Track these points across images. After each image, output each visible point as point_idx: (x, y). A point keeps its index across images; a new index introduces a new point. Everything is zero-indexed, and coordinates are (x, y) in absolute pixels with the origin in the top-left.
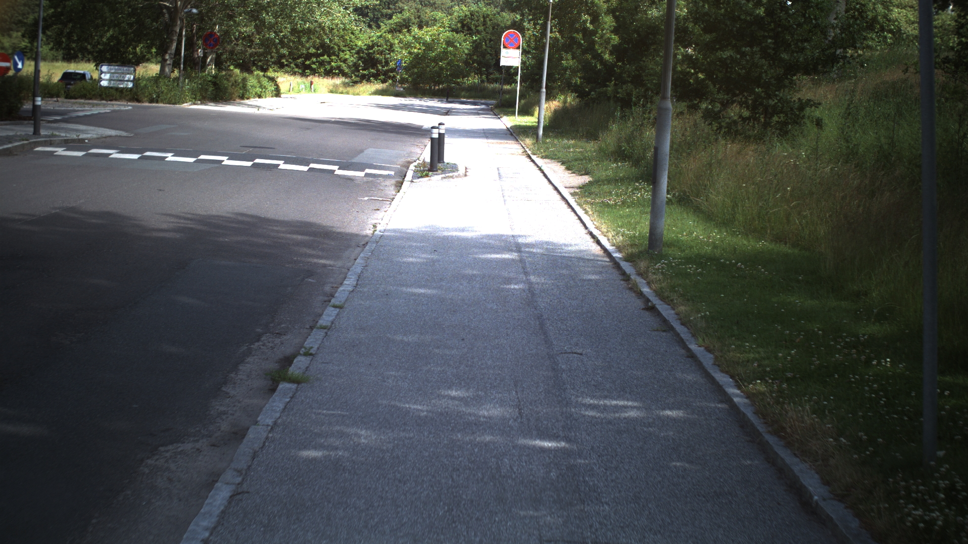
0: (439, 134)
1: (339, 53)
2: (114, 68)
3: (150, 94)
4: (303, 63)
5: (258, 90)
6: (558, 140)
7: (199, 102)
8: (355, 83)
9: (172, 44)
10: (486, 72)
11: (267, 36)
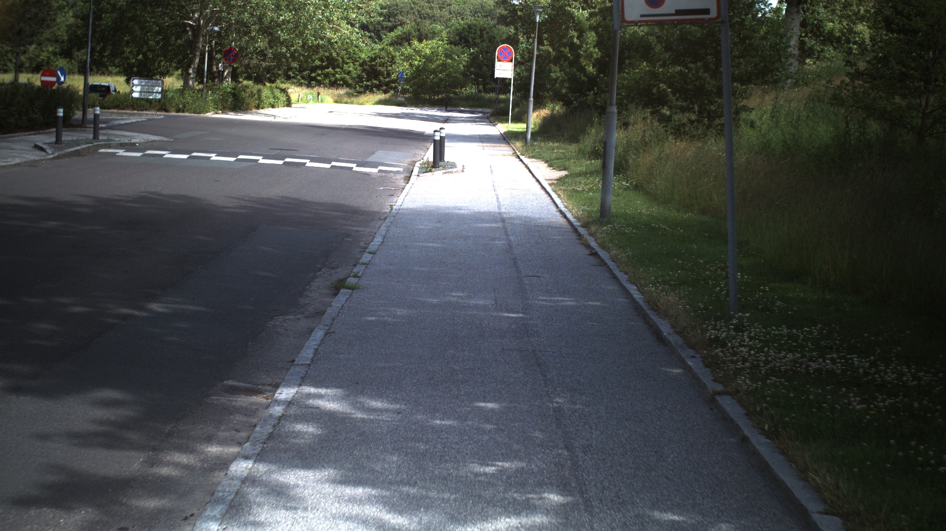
0: (441, 137)
1: (343, 66)
2: (144, 82)
3: (177, 105)
4: (309, 76)
5: (272, 100)
6: (545, 143)
7: (220, 112)
8: (360, 93)
9: (195, 59)
10: (483, 83)
11: (279, 50)
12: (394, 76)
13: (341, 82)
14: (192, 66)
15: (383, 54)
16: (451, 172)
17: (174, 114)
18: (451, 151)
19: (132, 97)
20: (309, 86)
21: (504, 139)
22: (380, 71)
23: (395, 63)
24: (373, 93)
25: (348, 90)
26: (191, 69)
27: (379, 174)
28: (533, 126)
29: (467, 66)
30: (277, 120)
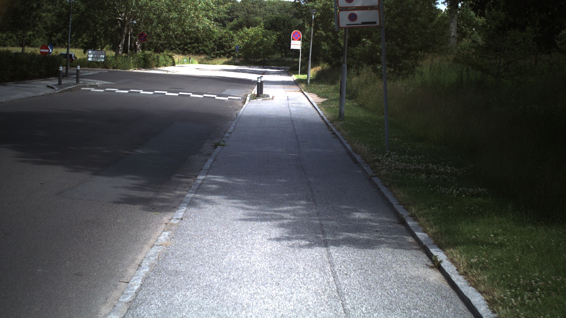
0: (261, 81)
1: (203, 42)
2: (94, 52)
3: (113, 65)
6: (317, 85)
7: (137, 69)
8: (213, 58)
9: (123, 39)
10: (285, 52)
11: (168, 34)
12: (233, 48)
13: (202, 52)
14: (121, 43)
15: (227, 35)
16: (267, 99)
17: (112, 70)
18: (266, 90)
19: (88, 60)
20: (183, 54)
21: (296, 83)
22: (225, 45)
23: (233, 41)
24: (221, 58)
25: (206, 56)
26: (120, 45)
27: (229, 100)
28: (311, 76)
29: (276, 42)
30: (169, 73)
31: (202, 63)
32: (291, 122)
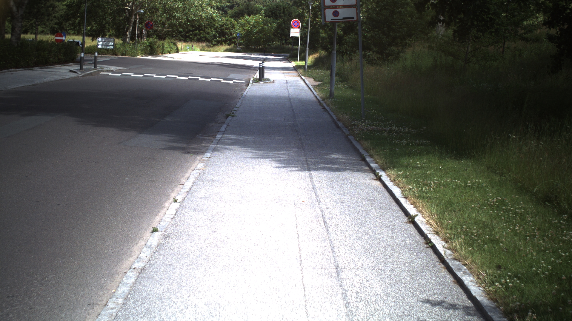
0: (263, 66)
1: (205, 29)
2: (104, 39)
3: (122, 52)
4: (185, 35)
6: (315, 70)
7: (144, 55)
8: (214, 45)
9: (130, 27)
10: (284, 39)
11: (173, 22)
12: (234, 35)
13: (204, 39)
14: (129, 31)
15: (228, 23)
16: (268, 83)
18: (267, 75)
19: (98, 48)
20: (185, 41)
21: (295, 69)
22: (226, 32)
23: (234, 28)
24: (222, 45)
25: (207, 43)
26: (128, 32)
27: (234, 83)
28: (310, 63)
29: (276, 30)
30: (174, 60)
31: (204, 50)
32: (289, 100)
